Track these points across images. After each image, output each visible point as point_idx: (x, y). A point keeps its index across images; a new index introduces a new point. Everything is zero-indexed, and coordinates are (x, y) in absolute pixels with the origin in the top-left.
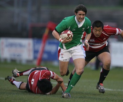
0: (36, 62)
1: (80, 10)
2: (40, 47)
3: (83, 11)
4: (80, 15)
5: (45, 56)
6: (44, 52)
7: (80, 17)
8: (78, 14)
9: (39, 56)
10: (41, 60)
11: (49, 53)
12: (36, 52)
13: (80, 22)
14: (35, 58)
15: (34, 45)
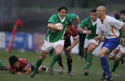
0: (7, 50)
1: (63, 9)
2: (10, 38)
3: (65, 10)
4: (63, 13)
5: (14, 45)
6: (13, 42)
7: (63, 15)
8: (61, 12)
9: (9, 45)
10: (11, 48)
11: (17, 43)
12: (7, 42)
13: (62, 19)
14: (7, 46)
15: (6, 37)
